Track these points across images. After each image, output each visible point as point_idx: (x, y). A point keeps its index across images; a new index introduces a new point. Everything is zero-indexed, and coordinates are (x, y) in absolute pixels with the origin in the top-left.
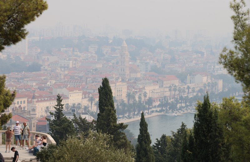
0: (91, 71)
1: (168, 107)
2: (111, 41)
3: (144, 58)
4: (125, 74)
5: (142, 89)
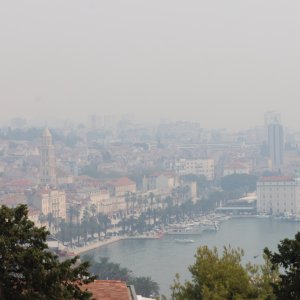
5: (86, 199)
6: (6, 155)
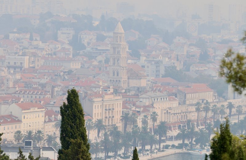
0: (62, 74)
1: (194, 139)
2: (96, 23)
3: (154, 53)
4: (119, 81)
5: (148, 106)
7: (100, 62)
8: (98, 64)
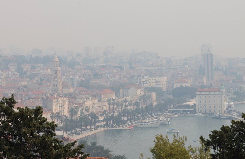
0: (21, 88)
4: (58, 90)
6: (28, 74)
7: (37, 81)
8: (36, 82)
